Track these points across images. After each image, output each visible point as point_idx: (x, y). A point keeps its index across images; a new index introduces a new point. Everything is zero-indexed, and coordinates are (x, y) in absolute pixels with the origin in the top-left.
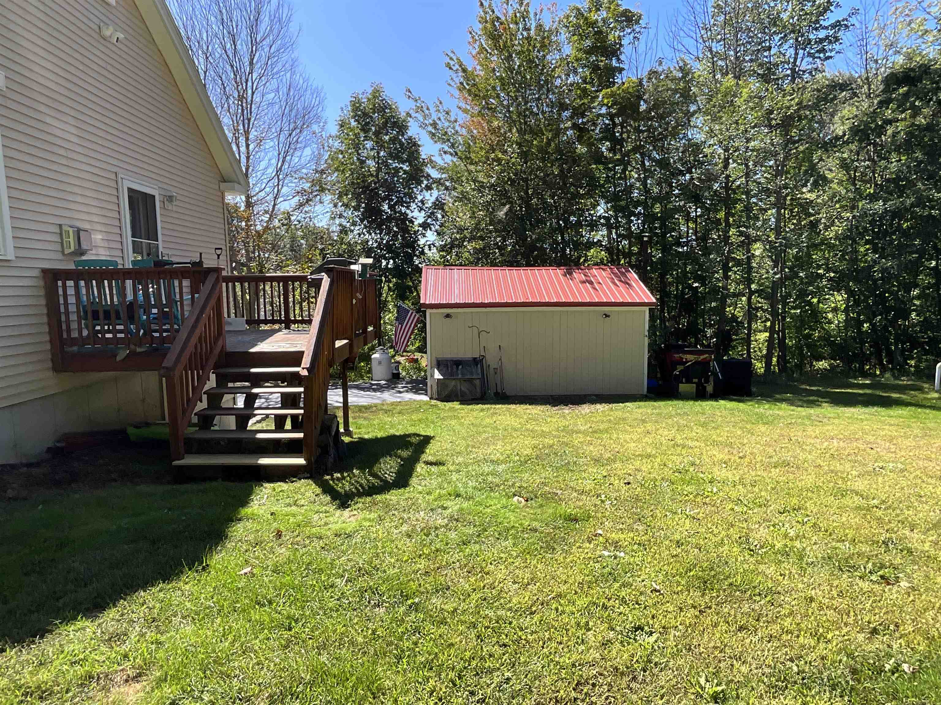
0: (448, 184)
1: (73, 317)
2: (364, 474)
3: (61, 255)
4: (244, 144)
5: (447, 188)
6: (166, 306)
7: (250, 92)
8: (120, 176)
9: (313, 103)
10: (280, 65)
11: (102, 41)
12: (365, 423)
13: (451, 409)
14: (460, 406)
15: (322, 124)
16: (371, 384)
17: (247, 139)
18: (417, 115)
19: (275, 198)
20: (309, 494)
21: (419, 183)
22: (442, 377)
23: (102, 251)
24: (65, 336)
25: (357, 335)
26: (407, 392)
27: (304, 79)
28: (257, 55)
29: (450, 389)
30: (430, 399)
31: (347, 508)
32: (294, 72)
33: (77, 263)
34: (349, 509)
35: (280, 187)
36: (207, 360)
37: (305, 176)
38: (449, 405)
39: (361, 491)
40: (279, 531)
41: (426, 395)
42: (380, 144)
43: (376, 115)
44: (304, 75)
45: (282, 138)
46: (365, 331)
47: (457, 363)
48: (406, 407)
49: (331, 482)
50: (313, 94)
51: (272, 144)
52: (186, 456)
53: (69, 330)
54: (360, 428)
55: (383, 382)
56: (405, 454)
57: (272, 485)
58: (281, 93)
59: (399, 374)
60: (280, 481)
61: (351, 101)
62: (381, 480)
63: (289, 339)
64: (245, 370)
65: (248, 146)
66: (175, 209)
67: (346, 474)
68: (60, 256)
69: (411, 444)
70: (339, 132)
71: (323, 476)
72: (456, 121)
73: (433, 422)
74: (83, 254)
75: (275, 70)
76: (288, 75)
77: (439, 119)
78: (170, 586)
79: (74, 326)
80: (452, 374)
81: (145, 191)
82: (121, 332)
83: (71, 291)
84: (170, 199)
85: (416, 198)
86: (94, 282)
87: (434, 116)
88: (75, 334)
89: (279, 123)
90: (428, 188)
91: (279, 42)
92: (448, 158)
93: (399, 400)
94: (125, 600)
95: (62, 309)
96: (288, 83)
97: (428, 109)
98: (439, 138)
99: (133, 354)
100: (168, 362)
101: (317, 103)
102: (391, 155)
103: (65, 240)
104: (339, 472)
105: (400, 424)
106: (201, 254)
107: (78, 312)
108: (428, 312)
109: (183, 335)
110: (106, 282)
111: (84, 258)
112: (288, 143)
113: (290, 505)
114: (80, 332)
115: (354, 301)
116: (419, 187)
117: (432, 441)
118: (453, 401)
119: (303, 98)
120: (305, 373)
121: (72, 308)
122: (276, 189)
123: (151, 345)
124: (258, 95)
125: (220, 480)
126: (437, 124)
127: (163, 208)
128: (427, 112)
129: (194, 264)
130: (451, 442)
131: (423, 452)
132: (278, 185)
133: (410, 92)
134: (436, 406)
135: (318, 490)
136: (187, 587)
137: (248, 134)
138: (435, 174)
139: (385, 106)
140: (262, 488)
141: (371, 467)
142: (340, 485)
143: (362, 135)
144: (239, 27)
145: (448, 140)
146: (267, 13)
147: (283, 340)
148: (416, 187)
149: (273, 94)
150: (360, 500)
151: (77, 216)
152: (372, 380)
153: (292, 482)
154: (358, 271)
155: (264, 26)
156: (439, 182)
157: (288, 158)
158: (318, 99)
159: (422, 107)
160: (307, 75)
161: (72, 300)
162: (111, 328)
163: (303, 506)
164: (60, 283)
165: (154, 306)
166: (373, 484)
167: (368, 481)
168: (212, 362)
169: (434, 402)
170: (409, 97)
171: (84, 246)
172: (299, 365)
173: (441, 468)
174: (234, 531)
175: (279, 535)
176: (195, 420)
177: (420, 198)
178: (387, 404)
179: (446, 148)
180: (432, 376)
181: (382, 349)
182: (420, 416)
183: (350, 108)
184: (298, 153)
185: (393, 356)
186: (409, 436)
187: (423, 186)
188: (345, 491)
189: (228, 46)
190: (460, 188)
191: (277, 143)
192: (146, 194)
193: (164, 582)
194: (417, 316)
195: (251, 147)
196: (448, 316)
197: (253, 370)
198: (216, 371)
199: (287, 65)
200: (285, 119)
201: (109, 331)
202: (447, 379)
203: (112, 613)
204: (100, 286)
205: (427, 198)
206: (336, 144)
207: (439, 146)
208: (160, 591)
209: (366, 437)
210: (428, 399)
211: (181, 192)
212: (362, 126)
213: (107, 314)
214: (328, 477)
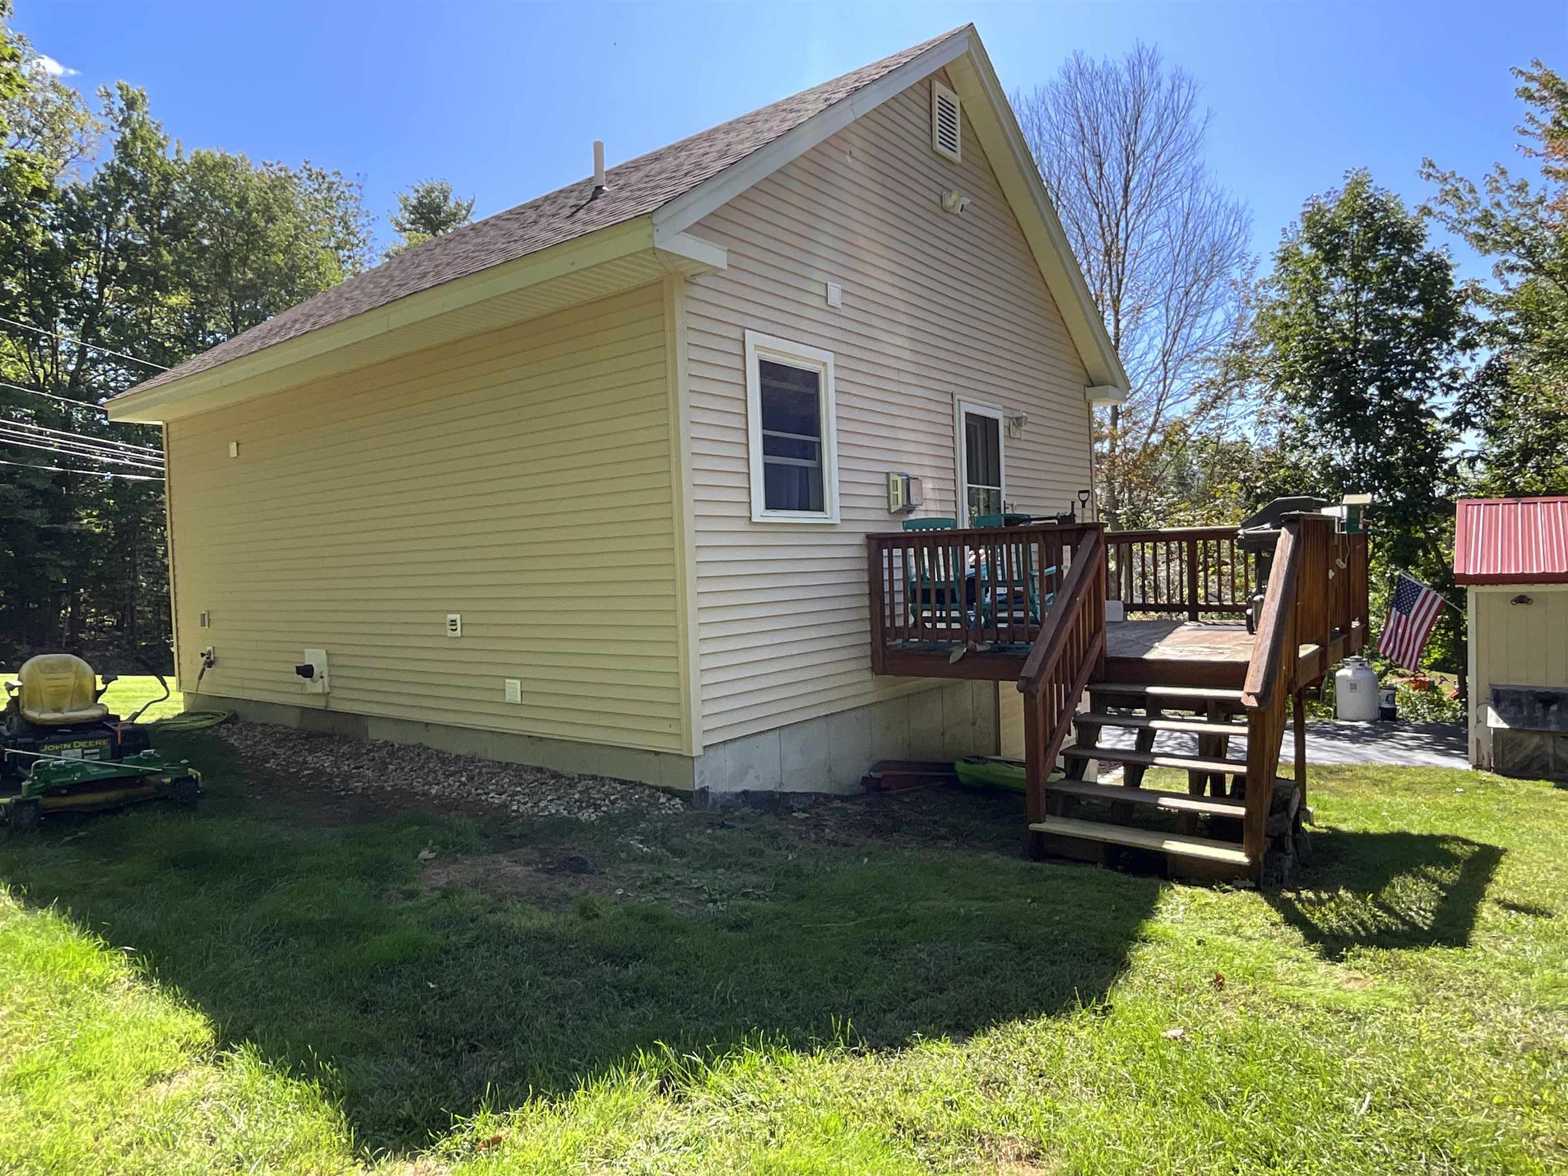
0: (1517, 330)
1: (899, 598)
2: (1364, 902)
3: (886, 513)
4: (1112, 322)
5: (1514, 339)
6: (1018, 583)
7: (1122, 235)
8: (957, 397)
9: (1228, 233)
10: (1172, 183)
11: (943, 214)
12: (1334, 799)
13: (1530, 795)
14: (1555, 792)
15: (1249, 266)
16: (1336, 725)
17: (1117, 313)
18: (1443, 208)
19: (1160, 400)
20: (1259, 919)
21: (1446, 337)
22: (1506, 726)
23: (932, 506)
24: (888, 624)
25: (1335, 636)
26: (1420, 747)
27: (1212, 196)
28: (1136, 178)
29: (1527, 751)
30: (1477, 767)
31: (1340, 961)
32: (1198, 188)
33: (907, 524)
34: (1344, 964)
35: (1168, 382)
36: (1079, 669)
37: (1213, 356)
38: (1526, 786)
39: (1363, 933)
40: (1219, 977)
41: (1467, 759)
42: (1361, 280)
43: (1356, 227)
44: (1213, 190)
45: (1173, 302)
46: (1346, 629)
47: (1547, 699)
48: (1419, 779)
49: (1299, 906)
50: (1229, 218)
51: (1156, 313)
52: (1048, 818)
53: (893, 616)
54: (1325, 809)
55: (1363, 724)
56: (1449, 876)
57: (1189, 891)
58: (1173, 228)
59: (1394, 710)
60: (1202, 886)
61: (1303, 214)
62: (1404, 922)
63: (1203, 640)
64: (1137, 689)
65: (1118, 322)
66: (1024, 436)
67: (1324, 896)
68: (884, 515)
69: (1456, 859)
70: (1276, 271)
71: (1280, 891)
72: (1541, 201)
73: (1491, 818)
74: (910, 511)
75: (1163, 194)
76: (1187, 195)
77: (1498, 205)
78: (1057, 1025)
79: (899, 610)
80: (1531, 721)
81: (987, 415)
82: (955, 620)
83: (898, 563)
84: (1018, 422)
85: (1437, 368)
86: (925, 550)
87: (1486, 202)
88: (899, 622)
89: (1169, 276)
90: (1467, 345)
91: (1172, 146)
92: (1516, 280)
93: (1400, 763)
94: (997, 1028)
95: (887, 589)
96: (1186, 210)
97: (1472, 191)
98: (1496, 242)
99: (972, 653)
100: (1030, 668)
101: (1236, 230)
102: (1385, 296)
103: (892, 493)
104: (1310, 889)
105: (1412, 811)
106: (1073, 503)
107: (905, 592)
108: (1472, 592)
109: (1049, 630)
110: (940, 549)
111: (912, 517)
112: (1183, 307)
113: (1224, 932)
114: (906, 620)
115: (1331, 574)
116: (1445, 346)
117: (1503, 858)
118: (1538, 779)
119: (1210, 229)
120: (1252, 702)
121: (899, 586)
122: (1162, 384)
123: (996, 642)
124: (1136, 238)
125: (1100, 865)
126: (1492, 216)
127: (1009, 436)
128: (1469, 197)
129: (1063, 519)
130: (1555, 869)
131: (1490, 880)
132: (1165, 379)
133: (1431, 165)
134: (1494, 784)
135: (1277, 917)
136: (1083, 1034)
137: (1119, 301)
138: (1483, 315)
139: (1374, 207)
140: (1171, 892)
141: (1377, 893)
142: (1318, 915)
143: (1324, 270)
144: (1109, 140)
145: (1521, 242)
146: (1154, 106)
147: (1193, 641)
148: (1437, 348)
149: (1160, 232)
150: (1363, 951)
151: (905, 459)
152: (1336, 718)
153: (1225, 891)
154: (1340, 519)
155: (1147, 128)
156: (1493, 329)
157: (1185, 331)
158: (1238, 223)
159: (1457, 190)
160: (1219, 189)
161: (898, 574)
162: (944, 614)
163: (1250, 939)
164: (885, 552)
165: (1003, 584)
166: (1386, 924)
167: (1374, 916)
168: (1085, 674)
169: (1484, 775)
170: (1430, 175)
171: (914, 501)
172: (1240, 687)
173: (1544, 921)
174: (1140, 959)
175: (1219, 982)
176: (1060, 761)
177: (1446, 367)
178: (1378, 769)
179: (1513, 260)
180: (1481, 720)
181: (1357, 660)
182: (1457, 801)
183: (1300, 226)
184: (1202, 321)
185: (1382, 675)
186: (1444, 839)
187: (1454, 342)
188: (1331, 928)
189: (1090, 174)
190: (1546, 334)
191: (1164, 311)
192: (985, 417)
193: (1048, 1016)
194: (1440, 598)
195: (1122, 325)
196: (1522, 599)
197: (1151, 690)
198: (1091, 687)
199: (1184, 180)
200: (1178, 268)
201: (941, 619)
202: (1518, 730)
203: (980, 1044)
204: (933, 556)
205: (1462, 366)
206: (1273, 294)
207: (1495, 257)
208: (1046, 1029)
209: (1344, 827)
210: (1470, 767)
211: (1034, 410)
212: (1327, 253)
213: (940, 594)
214: (1290, 895)
